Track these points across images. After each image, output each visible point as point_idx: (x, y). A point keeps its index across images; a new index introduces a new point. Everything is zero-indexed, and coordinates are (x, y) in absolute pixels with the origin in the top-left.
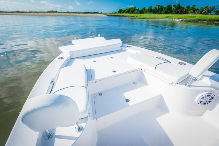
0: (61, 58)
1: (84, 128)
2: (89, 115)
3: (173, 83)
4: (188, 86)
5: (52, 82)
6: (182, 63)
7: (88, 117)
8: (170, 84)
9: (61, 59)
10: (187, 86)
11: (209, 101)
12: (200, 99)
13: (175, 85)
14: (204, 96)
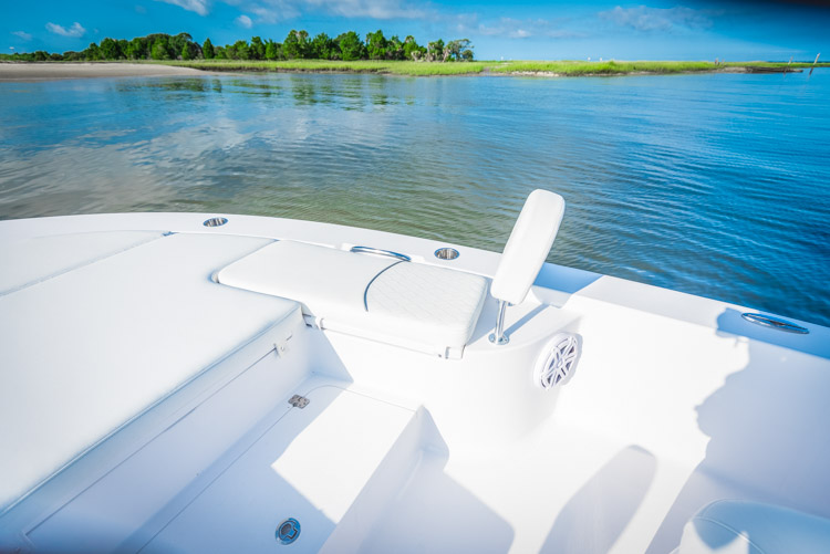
4: (501, 340)
6: (446, 251)
8: (443, 356)
10: (497, 341)
11: (568, 365)
12: (546, 371)
13: (460, 352)
14: (553, 356)
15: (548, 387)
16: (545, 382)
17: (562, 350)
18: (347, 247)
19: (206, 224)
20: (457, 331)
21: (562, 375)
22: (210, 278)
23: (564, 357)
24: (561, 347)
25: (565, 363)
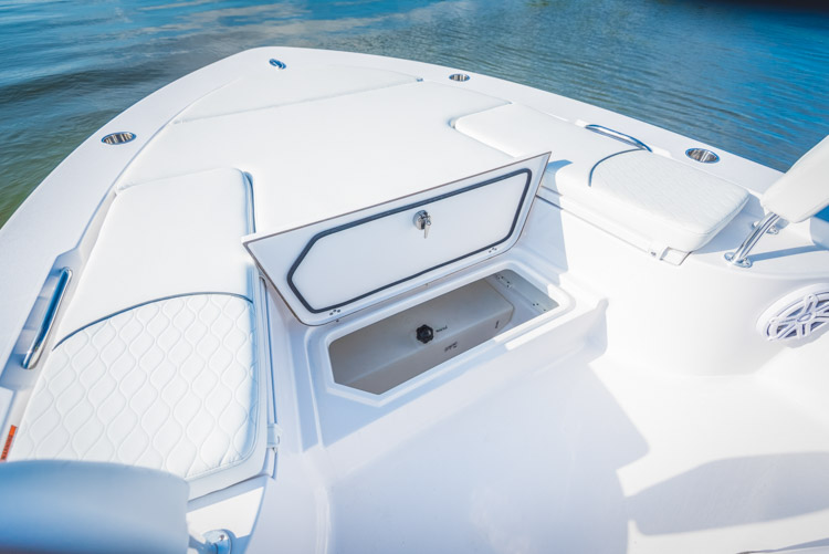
0: (118, 136)
1: (247, 539)
2: (272, 454)
3: (669, 249)
4: (741, 262)
5: (53, 273)
6: (702, 153)
7: (270, 471)
8: (659, 256)
9: (120, 141)
10: (734, 261)
11: (814, 325)
12: (783, 317)
13: (681, 257)
14: (805, 303)
15: (773, 336)
16: (773, 330)
17: (820, 303)
18: (583, 124)
19: (452, 77)
20: (692, 232)
21: (799, 332)
22: (449, 123)
23: (815, 313)
24: (822, 297)
25: (812, 320)
